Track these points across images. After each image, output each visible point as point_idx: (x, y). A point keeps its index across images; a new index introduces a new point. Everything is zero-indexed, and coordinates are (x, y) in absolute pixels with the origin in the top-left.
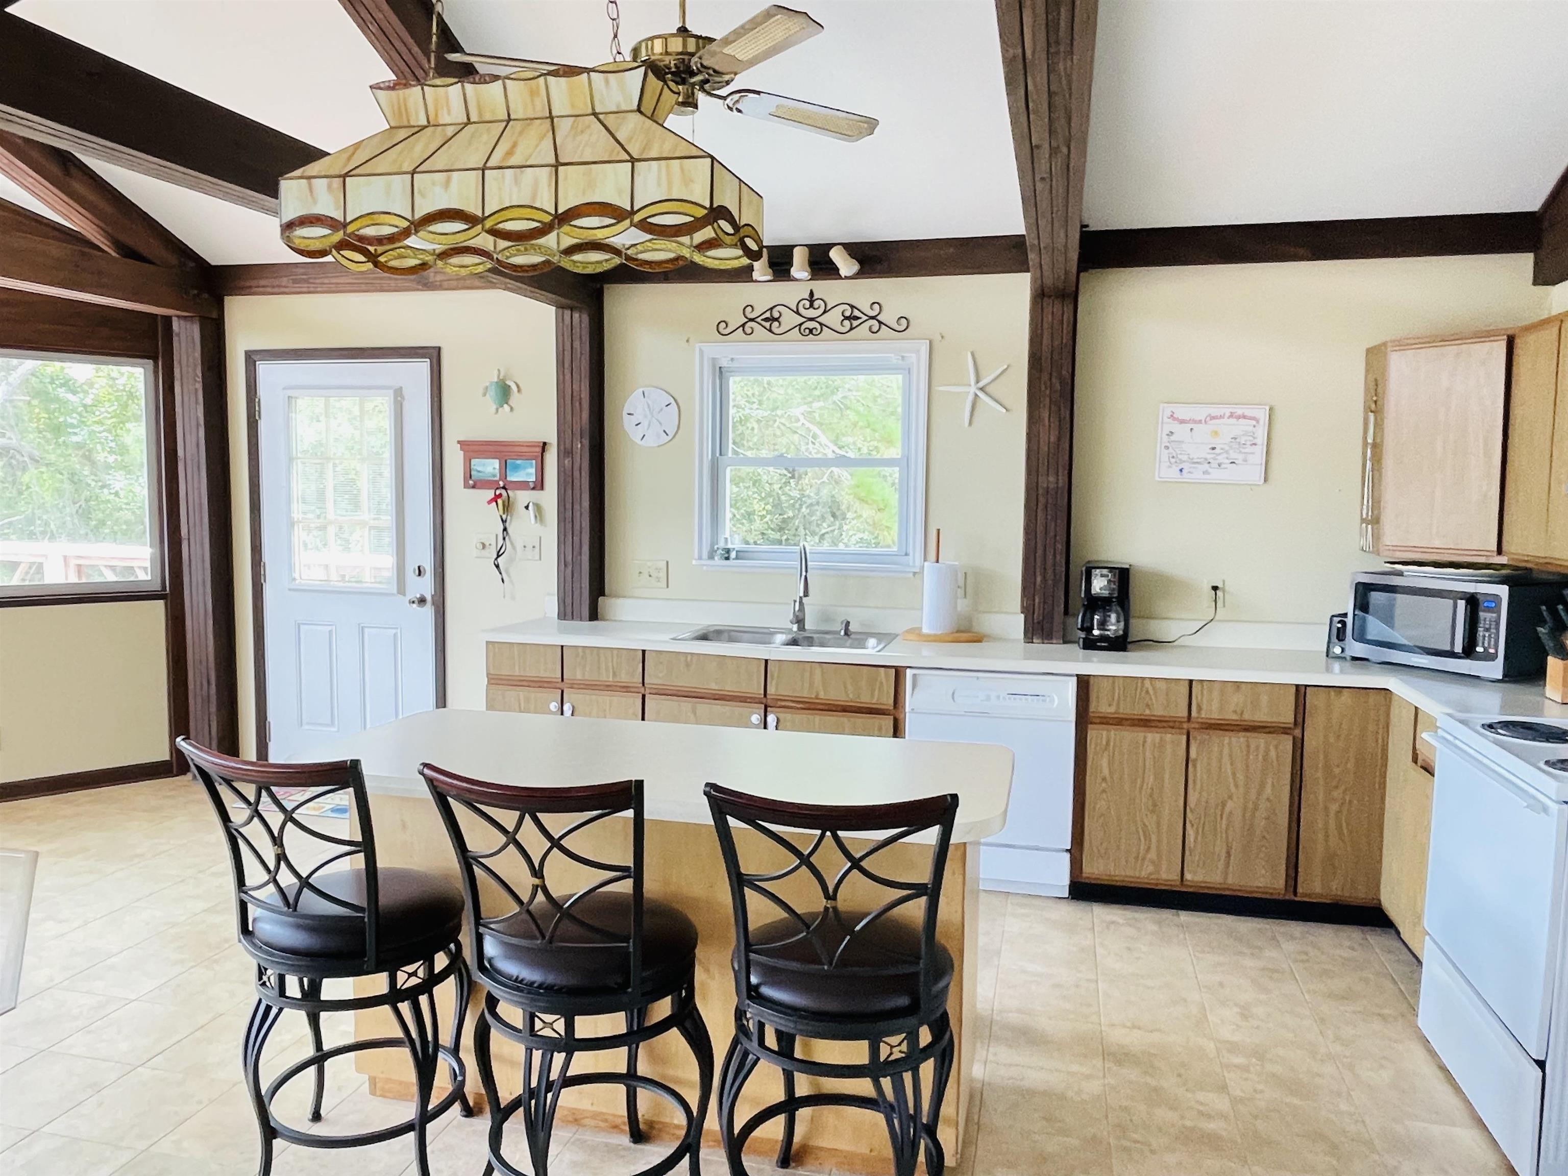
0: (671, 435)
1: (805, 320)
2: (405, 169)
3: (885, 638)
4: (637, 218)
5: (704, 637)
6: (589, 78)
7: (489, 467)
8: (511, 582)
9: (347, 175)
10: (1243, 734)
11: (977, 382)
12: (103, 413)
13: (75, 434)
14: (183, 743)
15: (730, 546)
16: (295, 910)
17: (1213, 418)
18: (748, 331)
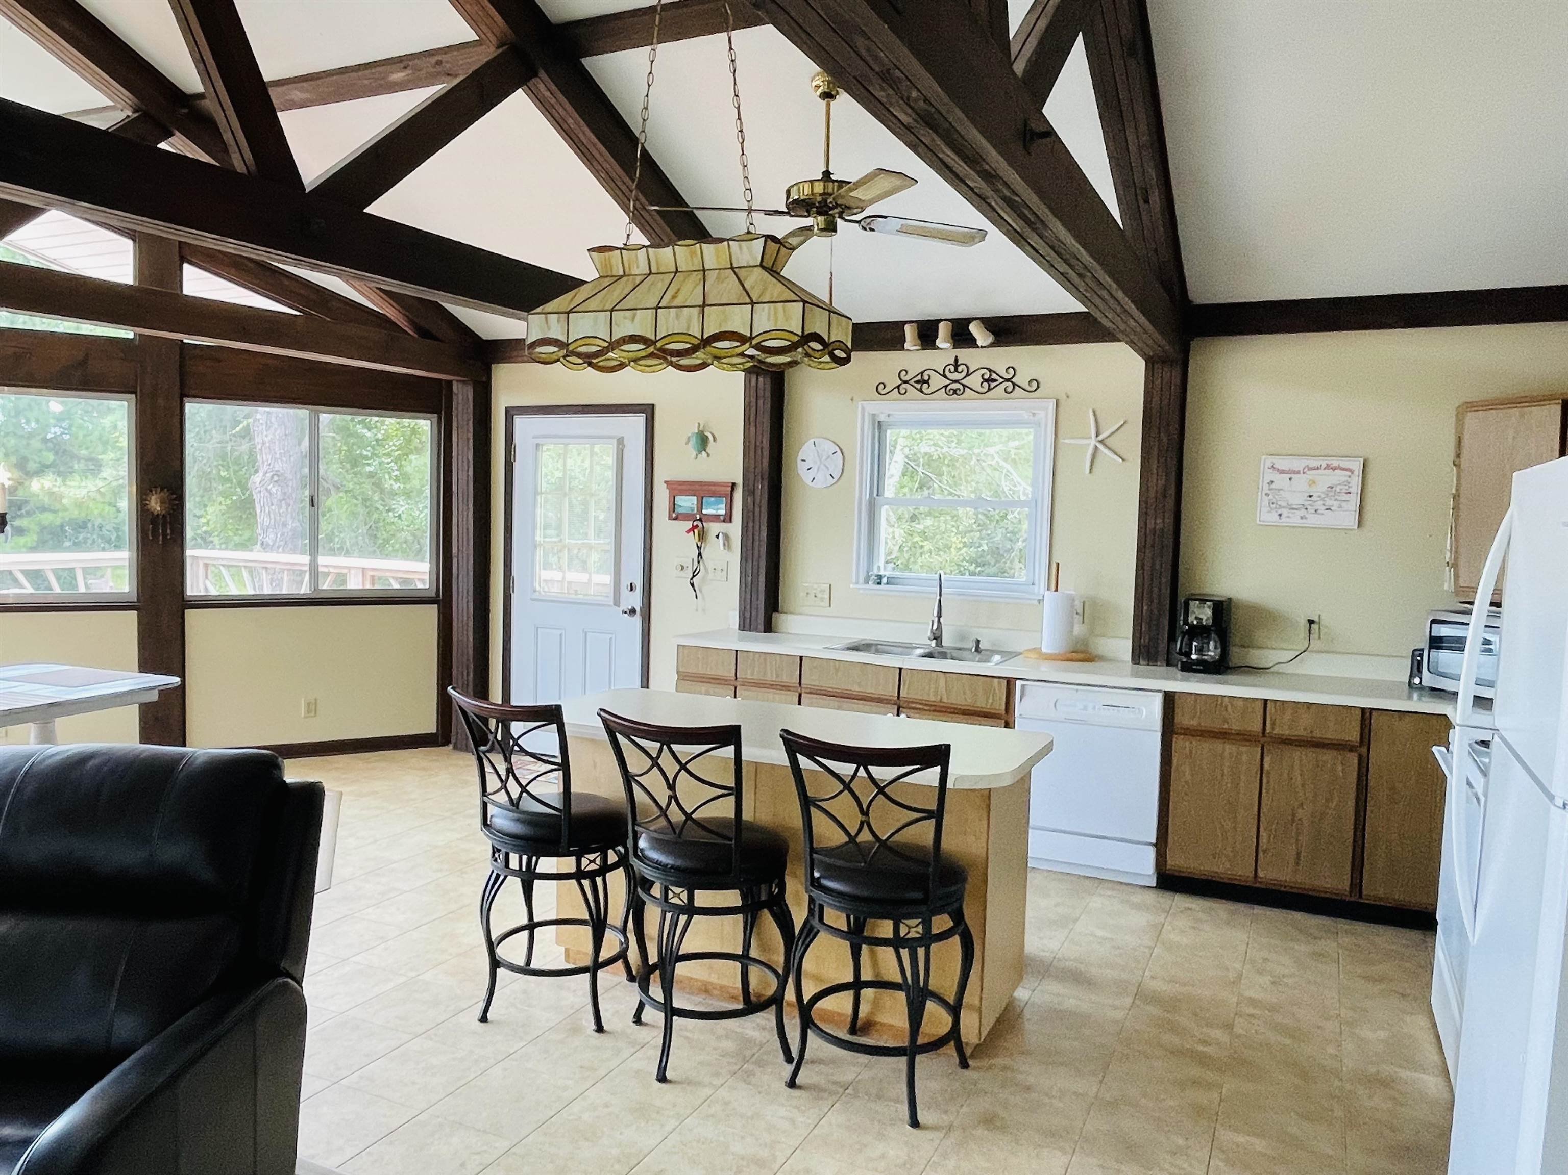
0: (836, 478)
1: (949, 382)
2: (606, 308)
3: (1008, 655)
4: (754, 342)
5: (855, 648)
6: (729, 245)
7: (687, 503)
8: (704, 598)
9: (570, 311)
10: (1313, 749)
11: (1097, 436)
12: (390, 447)
13: (369, 464)
14: (452, 691)
15: (882, 573)
16: (517, 808)
17: (1311, 469)
18: (903, 391)
